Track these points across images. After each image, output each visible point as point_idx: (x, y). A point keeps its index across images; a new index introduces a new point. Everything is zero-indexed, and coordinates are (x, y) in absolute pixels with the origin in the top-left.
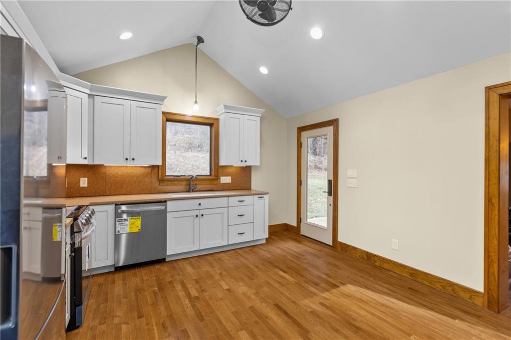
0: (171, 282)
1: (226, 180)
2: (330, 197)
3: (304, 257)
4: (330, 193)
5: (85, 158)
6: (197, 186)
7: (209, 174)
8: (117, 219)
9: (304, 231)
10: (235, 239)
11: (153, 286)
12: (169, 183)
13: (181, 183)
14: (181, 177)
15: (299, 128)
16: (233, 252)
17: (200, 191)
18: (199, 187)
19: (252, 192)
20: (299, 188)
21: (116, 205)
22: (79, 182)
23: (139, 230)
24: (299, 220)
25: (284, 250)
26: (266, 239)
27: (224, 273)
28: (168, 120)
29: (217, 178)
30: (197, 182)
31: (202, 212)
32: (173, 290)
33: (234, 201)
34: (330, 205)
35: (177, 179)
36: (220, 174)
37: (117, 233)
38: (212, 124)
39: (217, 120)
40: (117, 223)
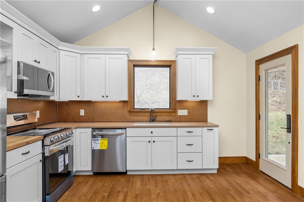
0: (119, 192)
1: (183, 112)
2: (289, 134)
3: (250, 195)
4: (289, 130)
5: (78, 97)
6: (157, 117)
7: (169, 108)
8: (93, 139)
9: (263, 167)
10: (183, 165)
11: (105, 192)
12: (136, 114)
13: (145, 114)
14: (146, 110)
15: (257, 61)
16: (182, 176)
17: (160, 121)
18: (158, 118)
19: (209, 124)
20: (258, 122)
21: (93, 129)
22: (79, 112)
23: (106, 148)
24: (258, 156)
25: (231, 184)
26: (217, 169)
27: (161, 194)
28: (135, 66)
29: (175, 111)
30: (157, 114)
31: (154, 139)
32: (115, 199)
33: (182, 131)
34: (289, 143)
35: (142, 111)
36: (177, 108)
37: (92, 149)
38: (170, 65)
39: (174, 62)
40: (93, 142)
